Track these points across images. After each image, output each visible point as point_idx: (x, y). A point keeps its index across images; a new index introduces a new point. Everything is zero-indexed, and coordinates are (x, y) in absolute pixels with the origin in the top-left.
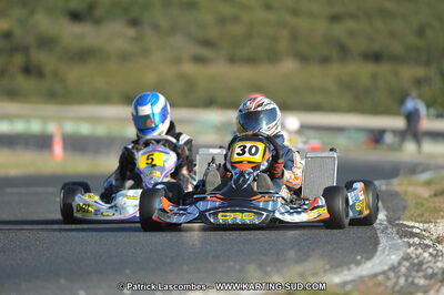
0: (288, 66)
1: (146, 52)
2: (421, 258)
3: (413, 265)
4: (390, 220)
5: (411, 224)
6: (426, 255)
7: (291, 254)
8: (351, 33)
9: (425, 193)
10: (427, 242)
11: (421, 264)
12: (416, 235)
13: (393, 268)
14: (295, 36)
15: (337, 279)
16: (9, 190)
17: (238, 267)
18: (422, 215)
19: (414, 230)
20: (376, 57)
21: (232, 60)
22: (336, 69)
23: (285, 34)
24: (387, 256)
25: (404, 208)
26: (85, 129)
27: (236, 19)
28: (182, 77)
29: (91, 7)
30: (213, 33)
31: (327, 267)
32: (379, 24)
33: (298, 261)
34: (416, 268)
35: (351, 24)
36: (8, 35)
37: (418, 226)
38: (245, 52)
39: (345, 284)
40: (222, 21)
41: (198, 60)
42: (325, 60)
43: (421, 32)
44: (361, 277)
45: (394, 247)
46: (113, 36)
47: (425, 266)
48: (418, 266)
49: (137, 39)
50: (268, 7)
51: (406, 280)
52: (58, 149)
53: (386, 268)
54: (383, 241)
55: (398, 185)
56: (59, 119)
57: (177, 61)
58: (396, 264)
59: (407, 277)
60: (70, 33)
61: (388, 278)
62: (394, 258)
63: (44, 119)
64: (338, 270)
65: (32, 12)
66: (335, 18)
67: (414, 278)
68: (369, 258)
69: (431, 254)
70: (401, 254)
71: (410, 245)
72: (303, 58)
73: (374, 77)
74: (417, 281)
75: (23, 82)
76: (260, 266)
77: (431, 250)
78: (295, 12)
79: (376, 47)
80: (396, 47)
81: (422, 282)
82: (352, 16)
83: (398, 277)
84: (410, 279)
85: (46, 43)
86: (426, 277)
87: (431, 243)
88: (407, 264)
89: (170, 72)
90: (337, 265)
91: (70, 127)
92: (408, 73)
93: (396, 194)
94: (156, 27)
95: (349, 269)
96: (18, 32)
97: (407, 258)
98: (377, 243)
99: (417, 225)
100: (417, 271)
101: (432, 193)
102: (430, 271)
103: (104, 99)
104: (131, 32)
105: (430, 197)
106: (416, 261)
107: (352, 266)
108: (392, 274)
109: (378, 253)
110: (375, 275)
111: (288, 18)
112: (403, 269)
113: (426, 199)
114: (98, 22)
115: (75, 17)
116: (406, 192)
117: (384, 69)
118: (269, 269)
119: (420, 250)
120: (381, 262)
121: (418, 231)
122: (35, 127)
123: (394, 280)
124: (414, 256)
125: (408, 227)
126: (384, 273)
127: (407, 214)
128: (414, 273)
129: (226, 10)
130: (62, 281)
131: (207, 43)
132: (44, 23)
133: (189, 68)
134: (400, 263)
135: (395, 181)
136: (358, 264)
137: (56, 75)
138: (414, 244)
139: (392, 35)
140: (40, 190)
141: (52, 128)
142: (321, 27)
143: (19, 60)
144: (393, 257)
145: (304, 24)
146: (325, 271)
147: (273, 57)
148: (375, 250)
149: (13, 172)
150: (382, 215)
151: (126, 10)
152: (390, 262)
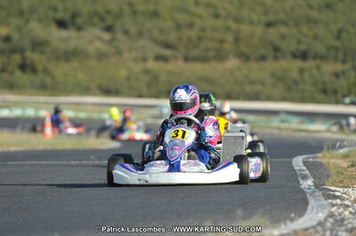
0: (233, 63)
1: (119, 53)
2: (342, 216)
3: (336, 221)
4: (317, 186)
5: (334, 188)
6: (347, 213)
7: (240, 212)
8: (283, 37)
9: (345, 164)
10: (347, 202)
11: (343, 220)
12: (336, 197)
13: (320, 224)
14: (237, 39)
15: (276, 233)
16: (11, 163)
18: (341, 182)
19: (337, 194)
20: (303, 56)
21: (186, 59)
22: (270, 65)
23: (230, 37)
24: (314, 215)
25: (328, 176)
27: (191, 26)
28: (146, 71)
29: (75, 16)
30: (172, 37)
31: (268, 222)
32: (305, 29)
33: (245, 218)
35: (283, 29)
36: (7, 39)
37: (339, 191)
40: (179, 27)
41: (159, 58)
42: (263, 58)
43: (338, 36)
44: (295, 231)
45: (321, 207)
46: (92, 39)
47: (346, 222)
48: (340, 222)
50: (217, 16)
51: (331, 233)
53: (315, 223)
54: (312, 202)
55: (321, 157)
57: (145, 60)
58: (323, 220)
59: (332, 230)
60: (58, 36)
61: (317, 232)
62: (321, 216)
64: (277, 225)
66: (269, 25)
67: (338, 231)
68: (301, 215)
69: (350, 213)
70: (326, 212)
71: (333, 205)
72: (245, 57)
73: (301, 71)
74: (339, 234)
75: (20, 76)
77: (350, 209)
78: (238, 20)
79: (302, 47)
80: (319, 48)
81: (344, 234)
82: (285, 24)
83: (325, 231)
84: (334, 233)
85: (38, 45)
86: (347, 231)
87: (350, 204)
88: (331, 220)
89: (138, 68)
90: (276, 222)
92: (329, 68)
93: (321, 165)
94: (126, 32)
95: (286, 224)
96: (15, 36)
97: (331, 215)
98: (306, 203)
99: (338, 189)
100: (340, 226)
101: (350, 164)
102: (350, 226)
103: (86, 91)
104: (106, 36)
105: (349, 167)
106: (338, 218)
107: (288, 222)
108: (319, 229)
109: (308, 211)
110: (306, 229)
111: (233, 26)
112: (329, 224)
113: (345, 169)
114: (79, 29)
115: (61, 24)
116: (329, 163)
117: (310, 64)
119: (341, 209)
120: (310, 219)
121: (339, 194)
122: (30, 112)
123: (322, 233)
124: (337, 214)
125: (331, 191)
126: (313, 227)
127: (330, 180)
128: (337, 228)
129: (182, 18)
131: (168, 46)
132: (37, 29)
133: (152, 65)
134: (326, 220)
135: (319, 154)
136: (292, 220)
137: (46, 70)
138: (337, 204)
139: (316, 37)
140: (35, 162)
141: (43, 113)
142: (259, 31)
143: (17, 58)
145: (245, 29)
146: (266, 226)
147: (221, 57)
148: (305, 209)
149: (13, 149)
150: (310, 182)
151: (102, 19)
152: (318, 219)
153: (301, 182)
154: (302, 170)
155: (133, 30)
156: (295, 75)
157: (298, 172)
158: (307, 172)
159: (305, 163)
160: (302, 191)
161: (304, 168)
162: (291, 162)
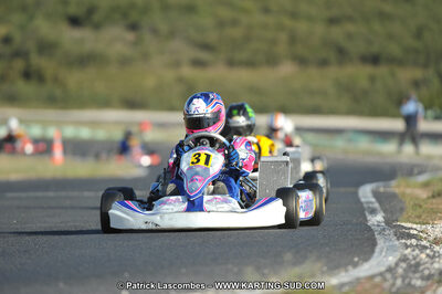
0: (287, 69)
1: (145, 57)
2: (418, 260)
3: (410, 266)
4: (388, 222)
5: (409, 225)
6: (423, 256)
7: (288, 256)
8: (350, 36)
9: (423, 194)
10: (424, 243)
11: (418, 265)
12: (411, 236)
13: (390, 270)
14: (293, 40)
15: (334, 281)
16: (9, 195)
17: (236, 270)
18: (419, 217)
19: (412, 232)
20: (374, 60)
21: (231, 63)
22: (334, 72)
23: (283, 37)
24: (384, 257)
25: (402, 210)
26: (85, 133)
27: (235, 23)
28: (180, 80)
29: (91, 11)
30: (212, 37)
31: (325, 268)
32: (377, 26)
33: (295, 264)
34: (413, 269)
35: (350, 27)
36: (7, 40)
37: (415, 228)
38: (243, 55)
39: (342, 285)
40: (221, 24)
41: (198, 63)
42: (324, 63)
43: (419, 34)
44: (358, 279)
45: (392, 249)
46: (113, 40)
47: (421, 268)
48: (415, 267)
49: (136, 43)
50: (266, 10)
51: (403, 281)
52: (58, 153)
53: (383, 269)
54: (381, 243)
55: (396, 186)
56: (59, 124)
57: (177, 64)
58: (393, 265)
59: (404, 278)
60: (70, 37)
61: (385, 280)
62: (392, 260)
63: (45, 124)
64: (336, 271)
65: (31, 18)
66: (332, 21)
67: (411, 279)
68: (366, 260)
69: (428, 255)
70: (398, 255)
71: (407, 246)
72: (302, 61)
73: (372, 79)
74: (413, 282)
75: (22, 87)
76: (258, 269)
77: (428, 251)
78: (294, 15)
79: (375, 49)
80: (394, 49)
81: (418, 283)
82: (350, 19)
83: (395, 278)
84: (407, 281)
85: (46, 48)
86: (423, 278)
87: (428, 245)
88: (404, 265)
89: (169, 75)
90: (334, 267)
91: (70, 132)
92: (406, 75)
93: (394, 196)
94: (155, 31)
95: (347, 271)
96: (17, 37)
97: (404, 259)
98: (374, 244)
99: (415, 226)
100: (415, 272)
101: (430, 194)
102: (426, 272)
103: (105, 104)
104: (130, 36)
105: (428, 198)
106: (413, 262)
107: (350, 268)
108: (388, 276)
109: (376, 254)
110: (372, 277)
111: (287, 22)
112: (400, 271)
113: (424, 200)
114: (97, 27)
115: (75, 21)
116: (404, 194)
117: (382, 71)
118: (266, 271)
119: (417, 251)
120: (378, 264)
121: (415, 232)
122: (36, 131)
123: (391, 281)
124: (411, 257)
125: (406, 228)
126: (381, 274)
127: (405, 215)
128: (411, 275)
129: (225, 13)
130: (61, 285)
131: (206, 47)
132: (45, 28)
133: (188, 72)
134: (397, 264)
135: (393, 183)
136: (355, 265)
137: (56, 80)
138: (411, 245)
139: (391, 37)
140: (39, 194)
141: (52, 132)
142: (320, 30)
143: (19, 65)
144: (390, 258)
145: (302, 27)
146: (323, 273)
147: (272, 61)
148: (373, 252)
149: (14, 177)
150: (380, 217)
151: (125, 15)
152: (387, 264)
153: (369, 217)
154: (372, 203)
155: (163, 27)
156: (364, 83)
157: (365, 206)
158: (377, 205)
159: (376, 194)
160: (369, 229)
161: (373, 200)
162: (356, 194)
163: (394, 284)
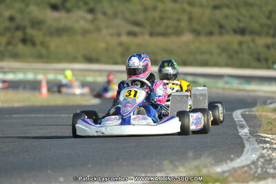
0: (187, 37)
1: (98, 29)
2: (271, 157)
3: (266, 161)
4: (252, 133)
5: (265, 135)
6: (274, 154)
7: (190, 154)
8: (227, 17)
9: (273, 116)
10: (274, 146)
11: (271, 160)
12: (266, 142)
13: (253, 163)
14: (190, 19)
15: (219, 170)
16: (15, 116)
17: (157, 162)
18: (271, 130)
19: (267, 139)
20: (242, 32)
21: (152, 34)
22: (216, 39)
23: (185, 18)
24: (249, 156)
25: (260, 125)
27: (155, 8)
28: (121, 44)
30: (140, 17)
31: (213, 162)
32: (244, 11)
33: (195, 159)
35: (226, 11)
36: (11, 19)
37: (268, 137)
39: (224, 172)
40: (146, 10)
41: (131, 34)
42: (211, 33)
43: (269, 16)
44: (234, 168)
45: (254, 150)
46: (78, 19)
47: (273, 162)
48: (269, 161)
49: (93, 21)
51: (262, 170)
52: (44, 90)
53: (249, 162)
54: (247, 146)
55: (256, 111)
56: (45, 71)
57: (119, 35)
58: (255, 160)
59: (262, 168)
60: (51, 17)
61: (251, 169)
62: (254, 157)
63: (35, 71)
64: (220, 164)
65: (27, 5)
66: (216, 7)
67: (267, 169)
68: (239, 156)
70: (258, 154)
71: (264, 148)
72: (197, 33)
73: (241, 44)
74: (268, 170)
75: (21, 48)
76: (171, 162)
78: (191, 4)
79: (242, 25)
80: (254, 25)
81: (272, 171)
82: (228, 7)
83: (257, 168)
84: (264, 170)
85: (37, 24)
86: (274, 168)
88: (262, 160)
89: (114, 41)
90: (219, 161)
91: (51, 77)
92: (262, 41)
93: (255, 117)
94: (104, 14)
95: (227, 163)
96: (18, 16)
97: (262, 156)
98: (243, 147)
99: (268, 136)
100: (269, 164)
103: (74, 59)
104: (89, 17)
106: (268, 158)
107: (229, 161)
108: (253, 166)
109: (244, 153)
110: (243, 167)
111: (188, 8)
112: (260, 163)
113: (274, 120)
114: (68, 11)
115: (54, 7)
116: (261, 115)
117: (247, 38)
118: (177, 163)
119: (270, 151)
120: (246, 159)
121: (269, 140)
122: (30, 76)
123: (254, 170)
124: (266, 155)
125: (263, 137)
126: (248, 166)
127: (262, 129)
128: (267, 166)
130: (49, 172)
131: (137, 24)
132: (35, 11)
133: (125, 39)
134: (258, 160)
135: (254, 109)
136: (232, 160)
137: (42, 44)
138: (266, 148)
139: (252, 17)
140: (33, 115)
141: (40, 77)
142: (208, 12)
143: (19, 34)
145: (197, 11)
146: (212, 165)
147: (178, 32)
148: (242, 151)
149: (16, 105)
150: (246, 130)
151: (86, 3)
152: (252, 159)
153: (240, 130)
154: (241, 121)
155: (110, 11)
156: (236, 46)
157: (237, 123)
158: (244, 123)
159: (243, 115)
160: (240, 137)
161: (242, 119)
162: (232, 115)
163: (256, 172)
